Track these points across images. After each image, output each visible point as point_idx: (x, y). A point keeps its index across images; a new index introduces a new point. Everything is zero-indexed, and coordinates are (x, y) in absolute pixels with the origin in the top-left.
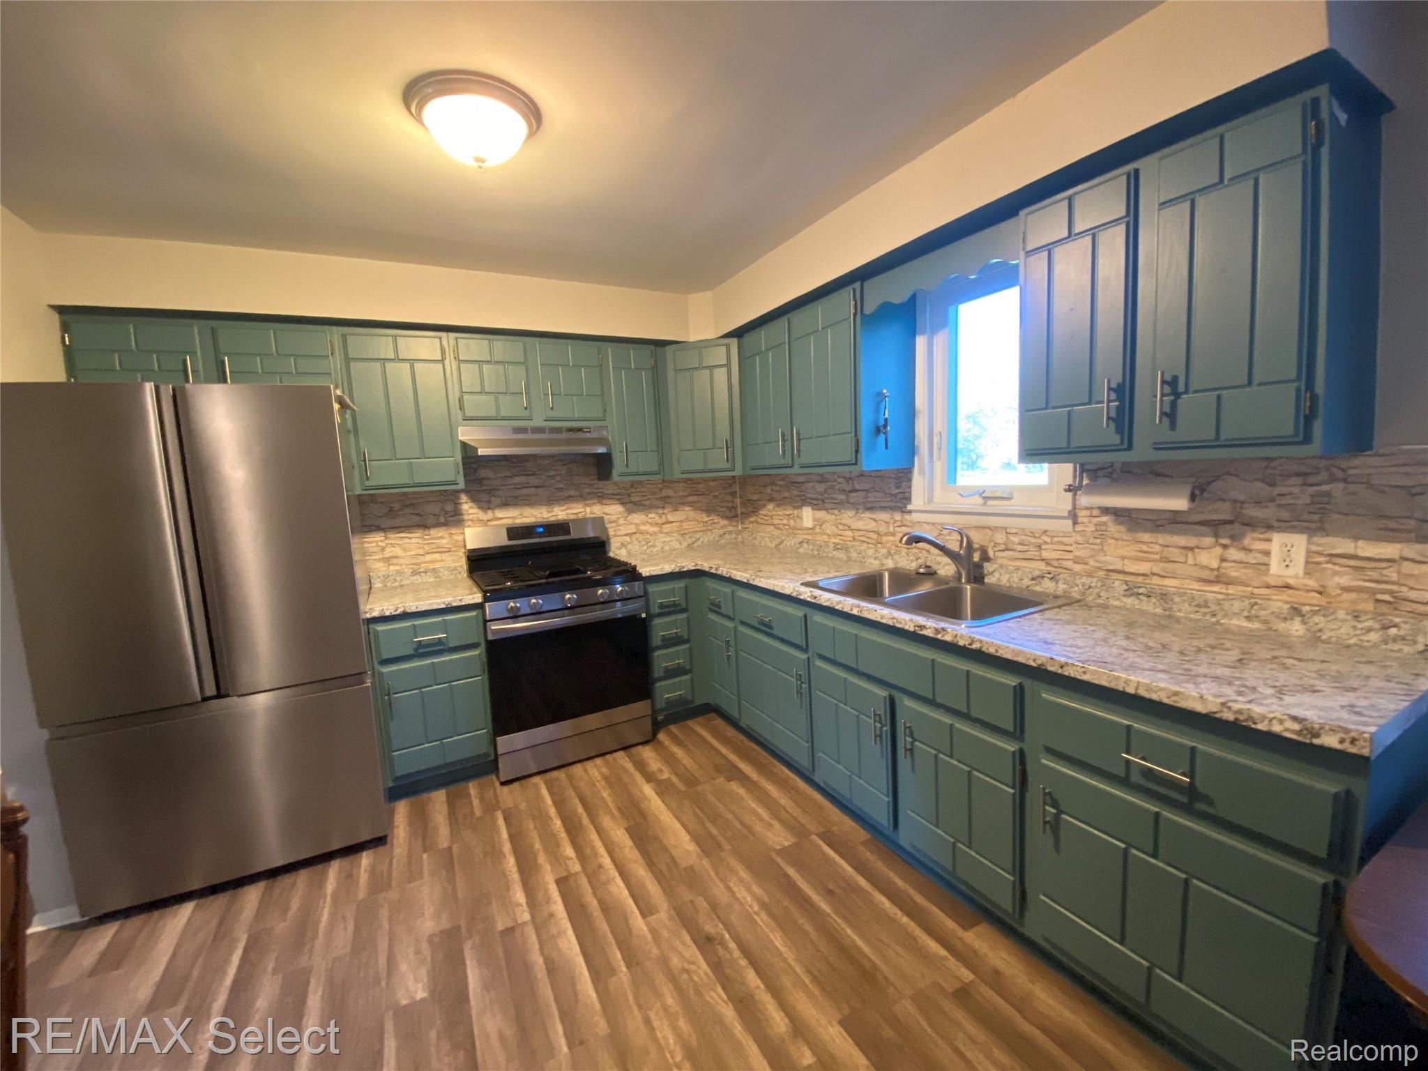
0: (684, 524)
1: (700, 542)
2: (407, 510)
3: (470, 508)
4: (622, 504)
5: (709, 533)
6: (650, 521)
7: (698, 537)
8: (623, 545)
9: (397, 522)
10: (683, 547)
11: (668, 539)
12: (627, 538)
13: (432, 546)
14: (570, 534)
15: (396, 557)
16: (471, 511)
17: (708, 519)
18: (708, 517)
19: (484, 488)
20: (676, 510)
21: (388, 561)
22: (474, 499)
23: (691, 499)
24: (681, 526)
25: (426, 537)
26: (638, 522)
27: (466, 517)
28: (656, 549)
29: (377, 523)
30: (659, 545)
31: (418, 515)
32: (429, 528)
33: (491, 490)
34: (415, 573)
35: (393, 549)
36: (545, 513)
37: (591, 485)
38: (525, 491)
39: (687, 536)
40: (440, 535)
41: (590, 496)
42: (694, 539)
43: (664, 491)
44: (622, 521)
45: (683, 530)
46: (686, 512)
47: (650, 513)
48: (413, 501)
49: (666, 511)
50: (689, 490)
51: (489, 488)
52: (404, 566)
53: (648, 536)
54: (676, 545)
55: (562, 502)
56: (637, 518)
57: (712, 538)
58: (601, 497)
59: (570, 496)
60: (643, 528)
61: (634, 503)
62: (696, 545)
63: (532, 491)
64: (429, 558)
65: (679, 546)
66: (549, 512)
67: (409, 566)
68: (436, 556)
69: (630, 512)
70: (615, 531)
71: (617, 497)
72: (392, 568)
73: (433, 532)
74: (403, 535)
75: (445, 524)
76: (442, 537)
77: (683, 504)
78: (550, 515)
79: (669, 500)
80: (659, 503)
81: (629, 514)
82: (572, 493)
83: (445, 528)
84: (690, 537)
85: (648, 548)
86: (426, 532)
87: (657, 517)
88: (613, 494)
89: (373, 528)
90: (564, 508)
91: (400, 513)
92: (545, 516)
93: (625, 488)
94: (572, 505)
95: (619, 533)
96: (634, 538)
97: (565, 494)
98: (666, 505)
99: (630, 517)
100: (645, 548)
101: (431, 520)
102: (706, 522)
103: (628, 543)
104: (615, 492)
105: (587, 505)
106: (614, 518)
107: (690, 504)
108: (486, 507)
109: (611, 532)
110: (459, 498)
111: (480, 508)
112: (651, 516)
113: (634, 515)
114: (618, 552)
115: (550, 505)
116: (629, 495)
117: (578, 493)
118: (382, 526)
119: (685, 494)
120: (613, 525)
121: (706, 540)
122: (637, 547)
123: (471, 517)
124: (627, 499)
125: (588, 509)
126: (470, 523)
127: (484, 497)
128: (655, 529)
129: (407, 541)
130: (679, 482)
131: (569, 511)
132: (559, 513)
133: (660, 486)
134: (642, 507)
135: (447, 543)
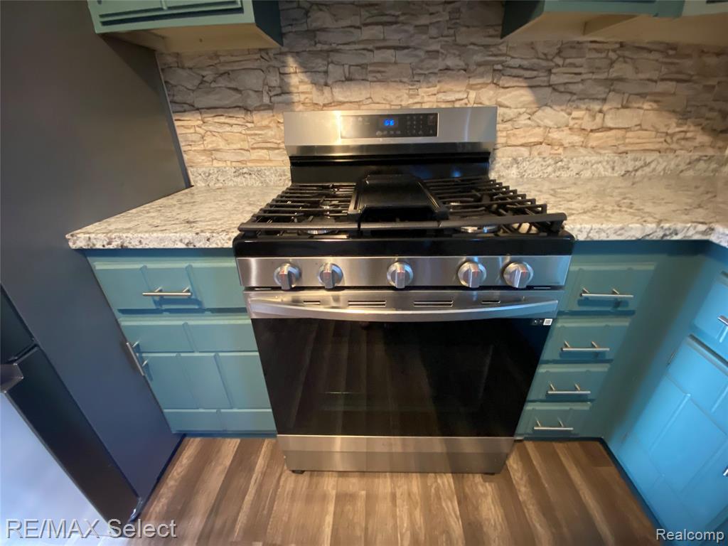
0: (630, 134)
1: (647, 170)
2: (223, 82)
3: (301, 82)
4: (530, 87)
5: (671, 156)
6: (571, 123)
7: (648, 160)
8: (515, 160)
9: (212, 100)
10: (616, 175)
11: (594, 158)
12: (525, 151)
13: (257, 138)
14: (435, 134)
15: (218, 150)
16: (303, 88)
17: (678, 129)
18: (678, 125)
19: (319, 47)
20: (624, 107)
21: (210, 152)
22: (307, 69)
23: (661, 87)
24: (624, 138)
25: (249, 125)
26: (550, 123)
27: (296, 98)
28: (569, 173)
29: (189, 99)
30: (575, 167)
31: (236, 90)
32: (251, 111)
33: (328, 51)
34: (238, 173)
35: (214, 138)
36: (406, 96)
37: (486, 46)
38: (379, 56)
39: (630, 156)
40: (265, 123)
41: (481, 69)
42: (638, 164)
43: (617, 66)
44: (523, 120)
45: (625, 145)
46: (646, 113)
47: (577, 108)
48: (227, 68)
49: (605, 108)
50: (664, 70)
51: (326, 47)
52: (229, 163)
53: (561, 151)
54: (603, 170)
55: (433, 79)
56: (551, 116)
57: (672, 165)
58: (498, 72)
59: (448, 69)
60: (555, 135)
61: (554, 88)
62: (639, 173)
63: (388, 55)
64: (255, 154)
65: (609, 173)
66: (411, 96)
67: (234, 164)
68: (263, 153)
69: (542, 104)
70: (508, 136)
71: (528, 74)
72: (216, 164)
73: (256, 117)
74: (222, 119)
75: (270, 107)
76: (267, 127)
77: (642, 96)
78: (411, 101)
79: (619, 86)
80: (600, 90)
81: (539, 108)
82: (450, 62)
83: (269, 113)
84: (635, 160)
85: (554, 172)
86: (249, 118)
87: (587, 118)
88: (520, 67)
89: (186, 107)
90: (434, 90)
91: (213, 85)
92: (404, 103)
93: (546, 57)
94: (446, 87)
95: (513, 141)
96: (535, 151)
97: (440, 63)
98: (612, 94)
99: (539, 113)
100: (550, 169)
101: (253, 101)
102: (672, 135)
103: (524, 160)
104: (525, 63)
105: (471, 87)
106: (510, 113)
107: (657, 98)
108: (322, 81)
109: (501, 140)
110: (285, 65)
111: (314, 83)
112: (576, 114)
113: (548, 110)
114: (504, 173)
115: (413, 82)
116: (550, 71)
117: (462, 64)
118: (197, 105)
119: (655, 75)
120: (508, 125)
121: (660, 168)
122: (538, 167)
123: (302, 97)
124: (542, 78)
125: (473, 95)
126: (301, 107)
127: (320, 63)
128: (577, 139)
129: (228, 129)
130: (650, 51)
131: (441, 96)
132: (426, 99)
133: (612, 55)
134: (568, 97)
135: (274, 137)
